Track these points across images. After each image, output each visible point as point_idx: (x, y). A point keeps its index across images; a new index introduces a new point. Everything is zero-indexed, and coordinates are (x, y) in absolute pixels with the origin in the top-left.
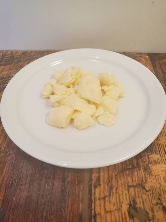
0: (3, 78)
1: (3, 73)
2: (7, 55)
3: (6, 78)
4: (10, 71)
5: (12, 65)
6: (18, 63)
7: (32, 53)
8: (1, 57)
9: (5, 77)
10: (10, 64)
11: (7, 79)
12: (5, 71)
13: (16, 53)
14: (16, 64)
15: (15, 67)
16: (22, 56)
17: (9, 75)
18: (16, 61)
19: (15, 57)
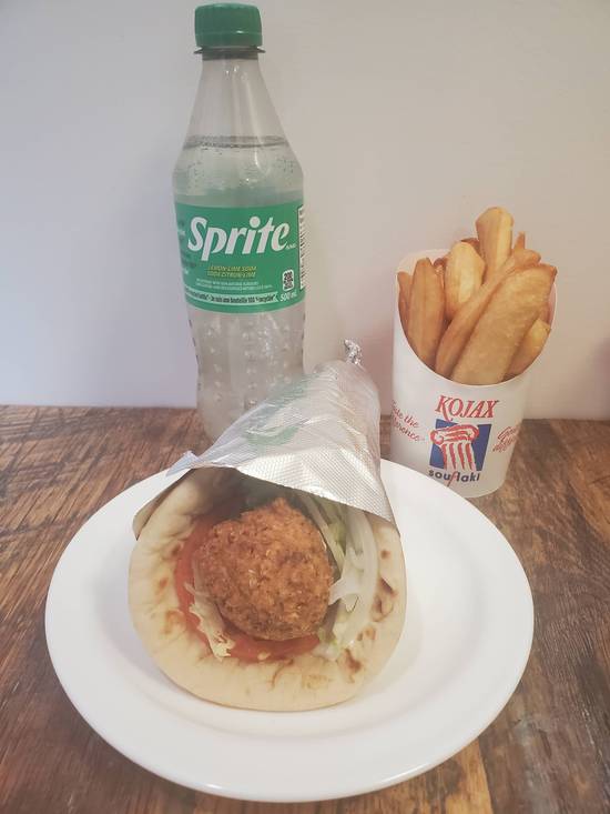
0: (31, 467)
1: (30, 456)
2: (48, 416)
3: (37, 467)
4: (50, 453)
5: (57, 438)
6: (73, 433)
7: (114, 414)
8: (31, 421)
9: (35, 464)
10: (51, 436)
11: (41, 469)
12: (38, 452)
13: (71, 413)
14: (68, 438)
15: (65, 443)
16: (88, 418)
17: (48, 459)
18: (68, 430)
19: (68, 421)
